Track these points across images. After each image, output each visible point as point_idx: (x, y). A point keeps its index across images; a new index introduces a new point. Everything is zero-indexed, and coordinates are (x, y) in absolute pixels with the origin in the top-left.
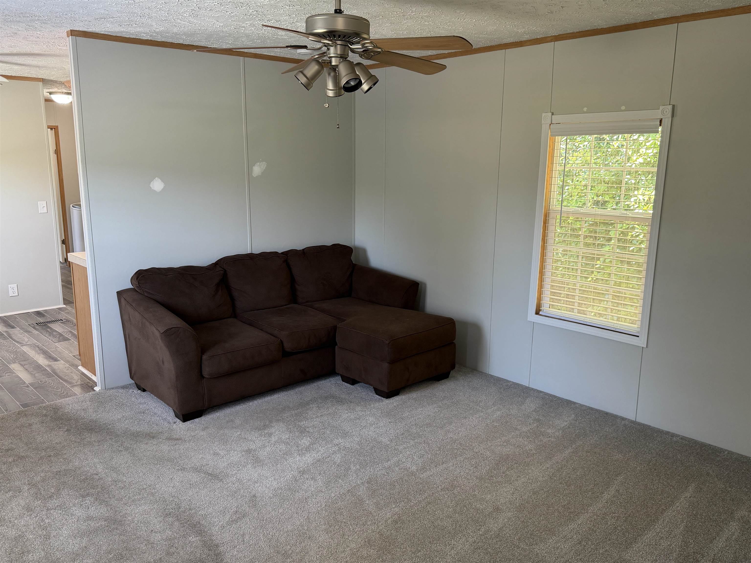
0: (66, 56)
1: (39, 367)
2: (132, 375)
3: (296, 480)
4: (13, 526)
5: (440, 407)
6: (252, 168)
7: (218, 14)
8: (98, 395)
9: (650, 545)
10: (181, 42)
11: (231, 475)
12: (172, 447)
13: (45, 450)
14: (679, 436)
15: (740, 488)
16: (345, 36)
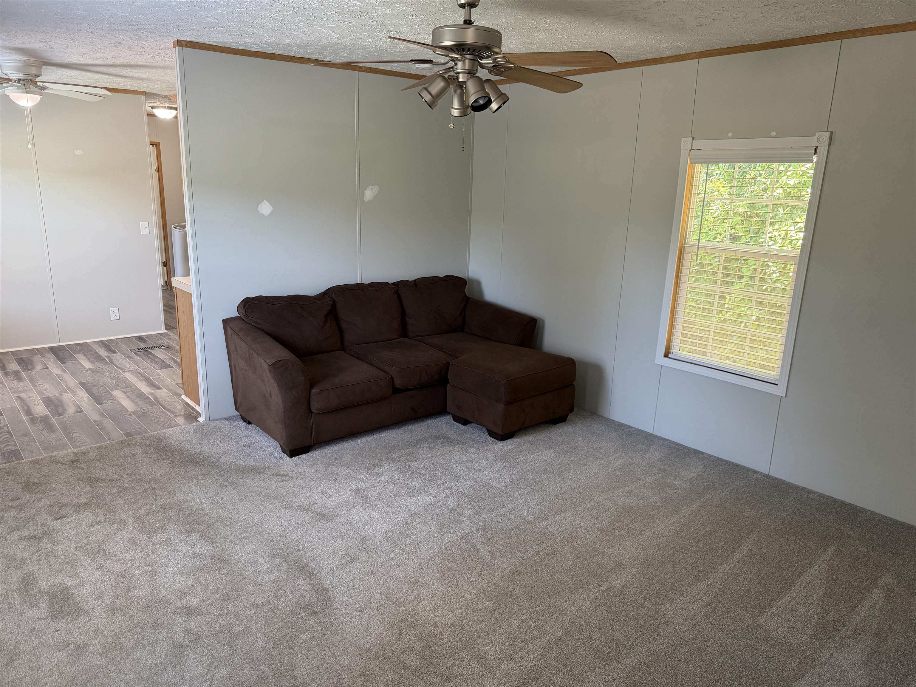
0: (172, 68)
1: (141, 395)
2: (238, 406)
3: (407, 524)
4: (118, 560)
5: (558, 453)
6: (364, 193)
7: (335, 24)
8: (202, 426)
9: (786, 611)
10: (293, 54)
11: (340, 515)
12: (279, 483)
13: (149, 482)
14: (816, 493)
15: (884, 553)
16: (474, 50)
